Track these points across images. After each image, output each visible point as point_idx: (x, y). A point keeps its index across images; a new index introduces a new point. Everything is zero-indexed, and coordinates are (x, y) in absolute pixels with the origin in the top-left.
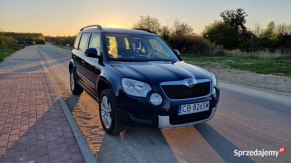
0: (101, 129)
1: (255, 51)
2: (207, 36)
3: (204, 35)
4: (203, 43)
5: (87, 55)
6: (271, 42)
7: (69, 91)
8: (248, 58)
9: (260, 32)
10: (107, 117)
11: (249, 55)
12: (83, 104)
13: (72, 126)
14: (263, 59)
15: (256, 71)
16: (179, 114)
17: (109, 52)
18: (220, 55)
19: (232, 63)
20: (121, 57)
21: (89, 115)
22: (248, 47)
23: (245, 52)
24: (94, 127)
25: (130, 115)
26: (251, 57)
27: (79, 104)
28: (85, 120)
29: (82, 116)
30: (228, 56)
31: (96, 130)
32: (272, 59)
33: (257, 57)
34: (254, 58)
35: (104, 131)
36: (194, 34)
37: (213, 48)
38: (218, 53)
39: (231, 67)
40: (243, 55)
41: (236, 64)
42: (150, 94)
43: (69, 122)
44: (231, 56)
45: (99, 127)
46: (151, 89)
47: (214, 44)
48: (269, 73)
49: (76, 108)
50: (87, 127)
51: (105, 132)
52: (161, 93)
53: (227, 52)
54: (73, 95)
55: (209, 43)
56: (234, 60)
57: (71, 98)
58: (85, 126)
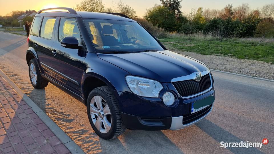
0: (91, 133)
1: (191, 33)
2: (149, 19)
3: (146, 18)
4: (147, 26)
5: (65, 45)
6: (202, 25)
7: (28, 85)
8: (187, 40)
9: (193, 16)
10: (102, 120)
11: (187, 37)
12: (53, 101)
13: (59, 136)
14: (199, 41)
15: (200, 53)
16: (192, 113)
17: (93, 41)
18: (163, 37)
19: (176, 45)
20: (109, 48)
21: (69, 115)
22: (186, 30)
23: (183, 35)
24: (83, 132)
25: (139, 119)
26: (190, 39)
27: (49, 101)
28: (67, 124)
29: (61, 117)
30: (169, 39)
31: (86, 136)
32: (206, 41)
33: (194, 39)
34: (192, 40)
35: (97, 136)
36: (136, 16)
37: (156, 31)
38: (161, 35)
39: (178, 49)
40: (182, 37)
41: (181, 46)
42: (162, 93)
43: (53, 130)
44: (172, 39)
45: (88, 130)
46: (162, 88)
47: (157, 27)
48: (211, 54)
49: (48, 107)
50: (74, 132)
51: (99, 137)
52: (174, 91)
53: (168, 34)
54: (36, 90)
55: (152, 26)
56: (177, 42)
57: (34, 94)
58: (70, 132)
